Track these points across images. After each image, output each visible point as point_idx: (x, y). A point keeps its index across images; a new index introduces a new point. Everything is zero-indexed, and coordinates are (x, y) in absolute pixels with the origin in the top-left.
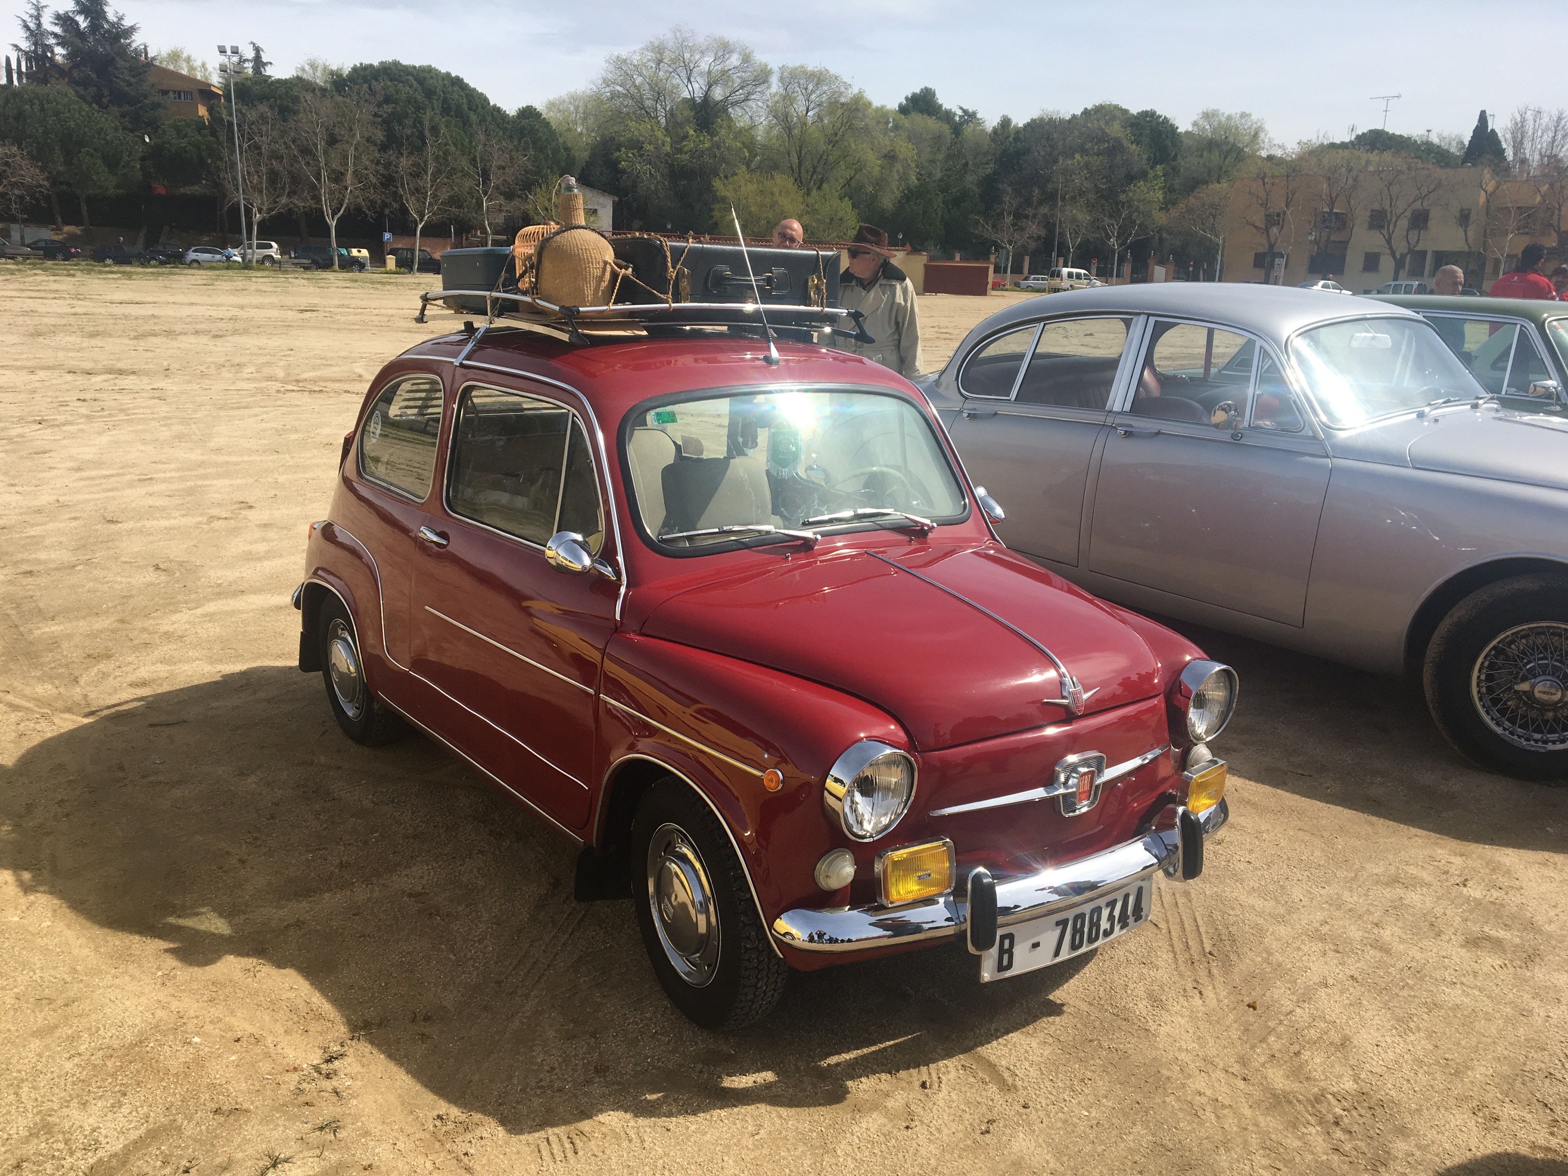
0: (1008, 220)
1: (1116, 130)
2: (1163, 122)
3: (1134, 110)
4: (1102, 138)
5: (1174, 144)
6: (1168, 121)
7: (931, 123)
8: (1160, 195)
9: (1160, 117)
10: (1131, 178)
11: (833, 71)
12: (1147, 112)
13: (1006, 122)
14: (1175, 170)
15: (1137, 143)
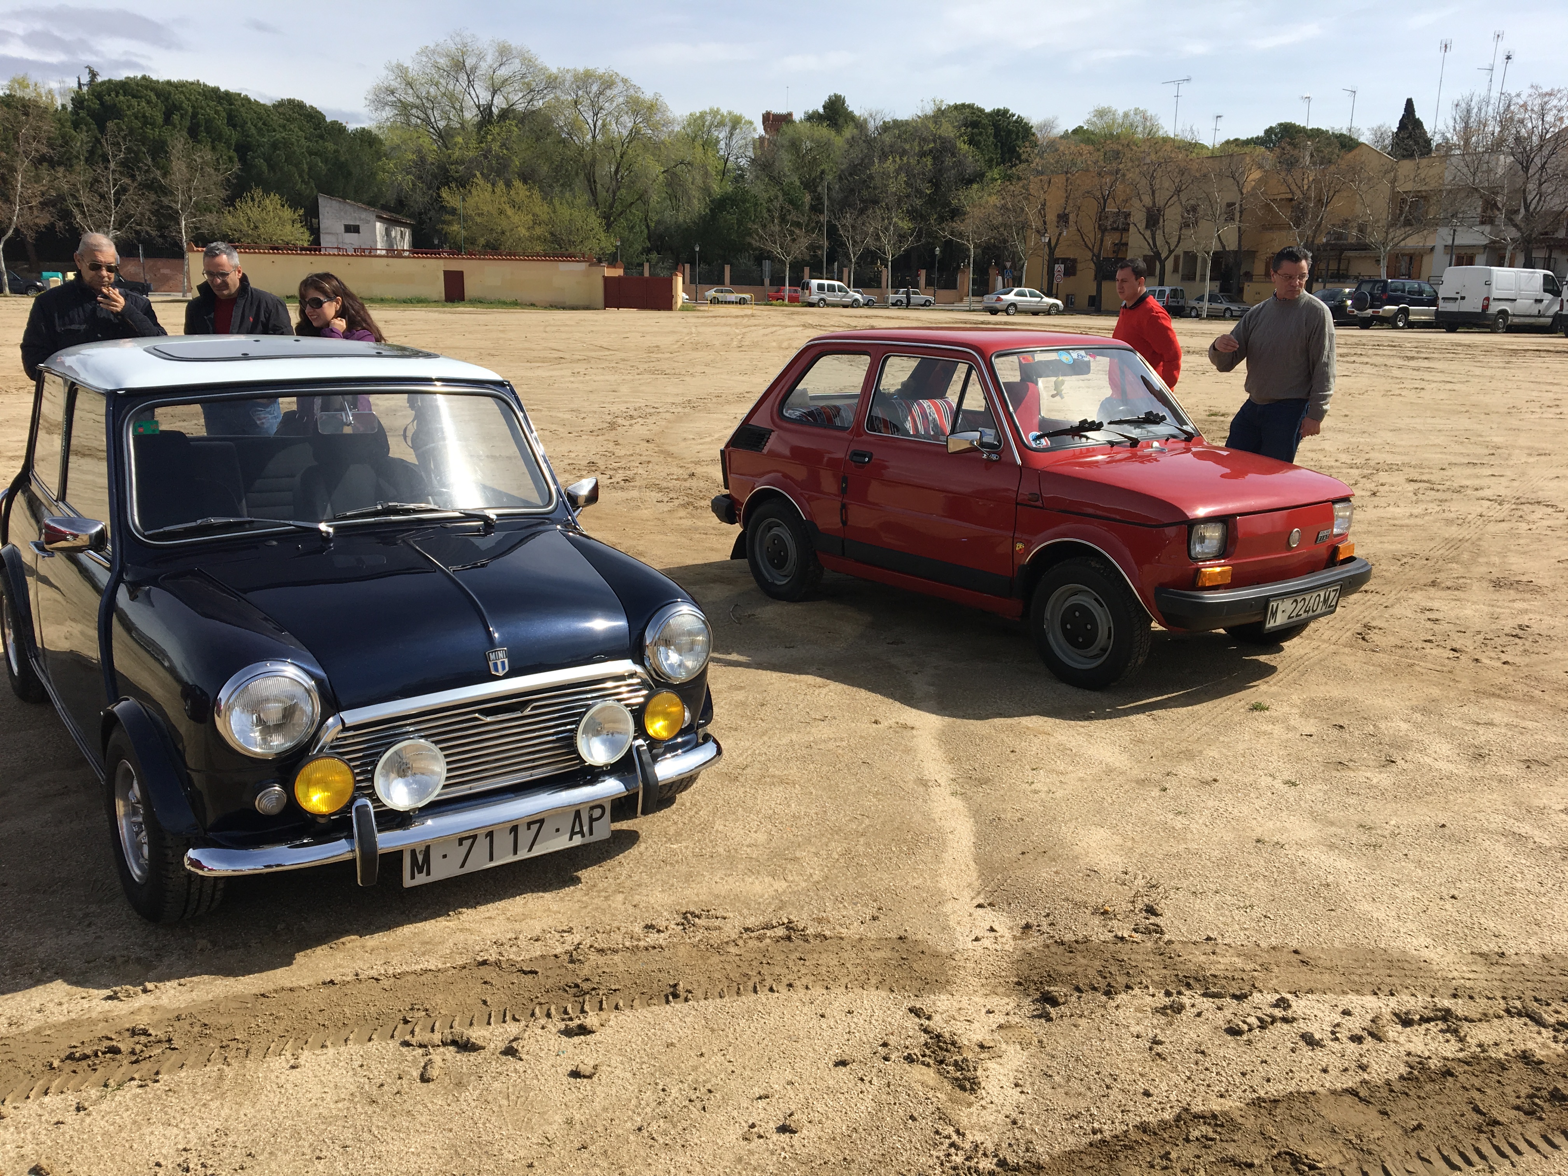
2: (1016, 122)
3: (988, 110)
6: (1022, 120)
9: (1014, 115)
11: (623, 74)
12: (999, 110)
15: (971, 142)
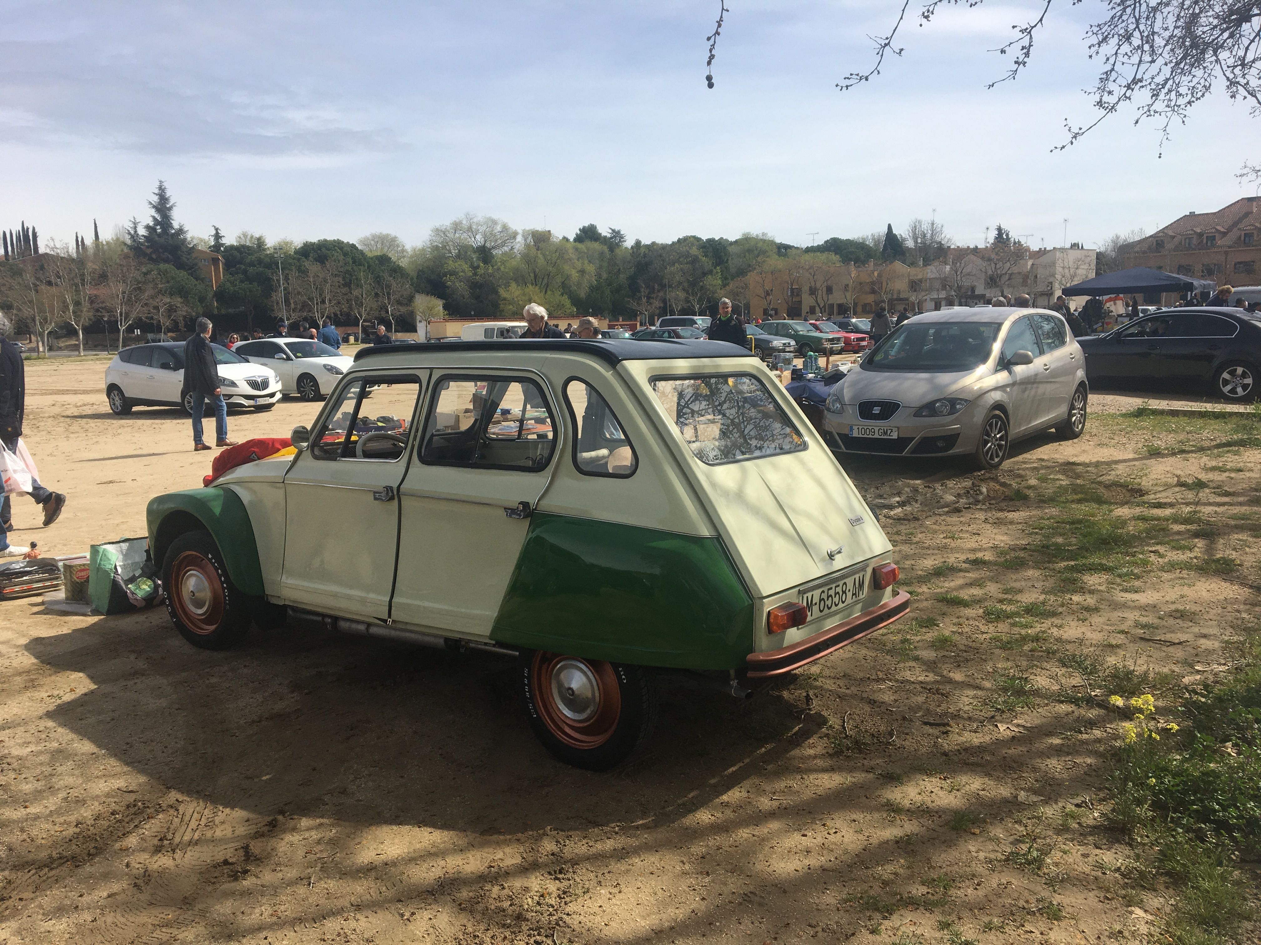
0: (644, 300)
1: (694, 251)
3: (704, 238)
4: (688, 255)
5: (725, 255)
7: (596, 245)
8: (720, 282)
10: (704, 274)
11: (548, 230)
12: (711, 239)
13: (638, 243)
14: (727, 268)
15: (706, 256)
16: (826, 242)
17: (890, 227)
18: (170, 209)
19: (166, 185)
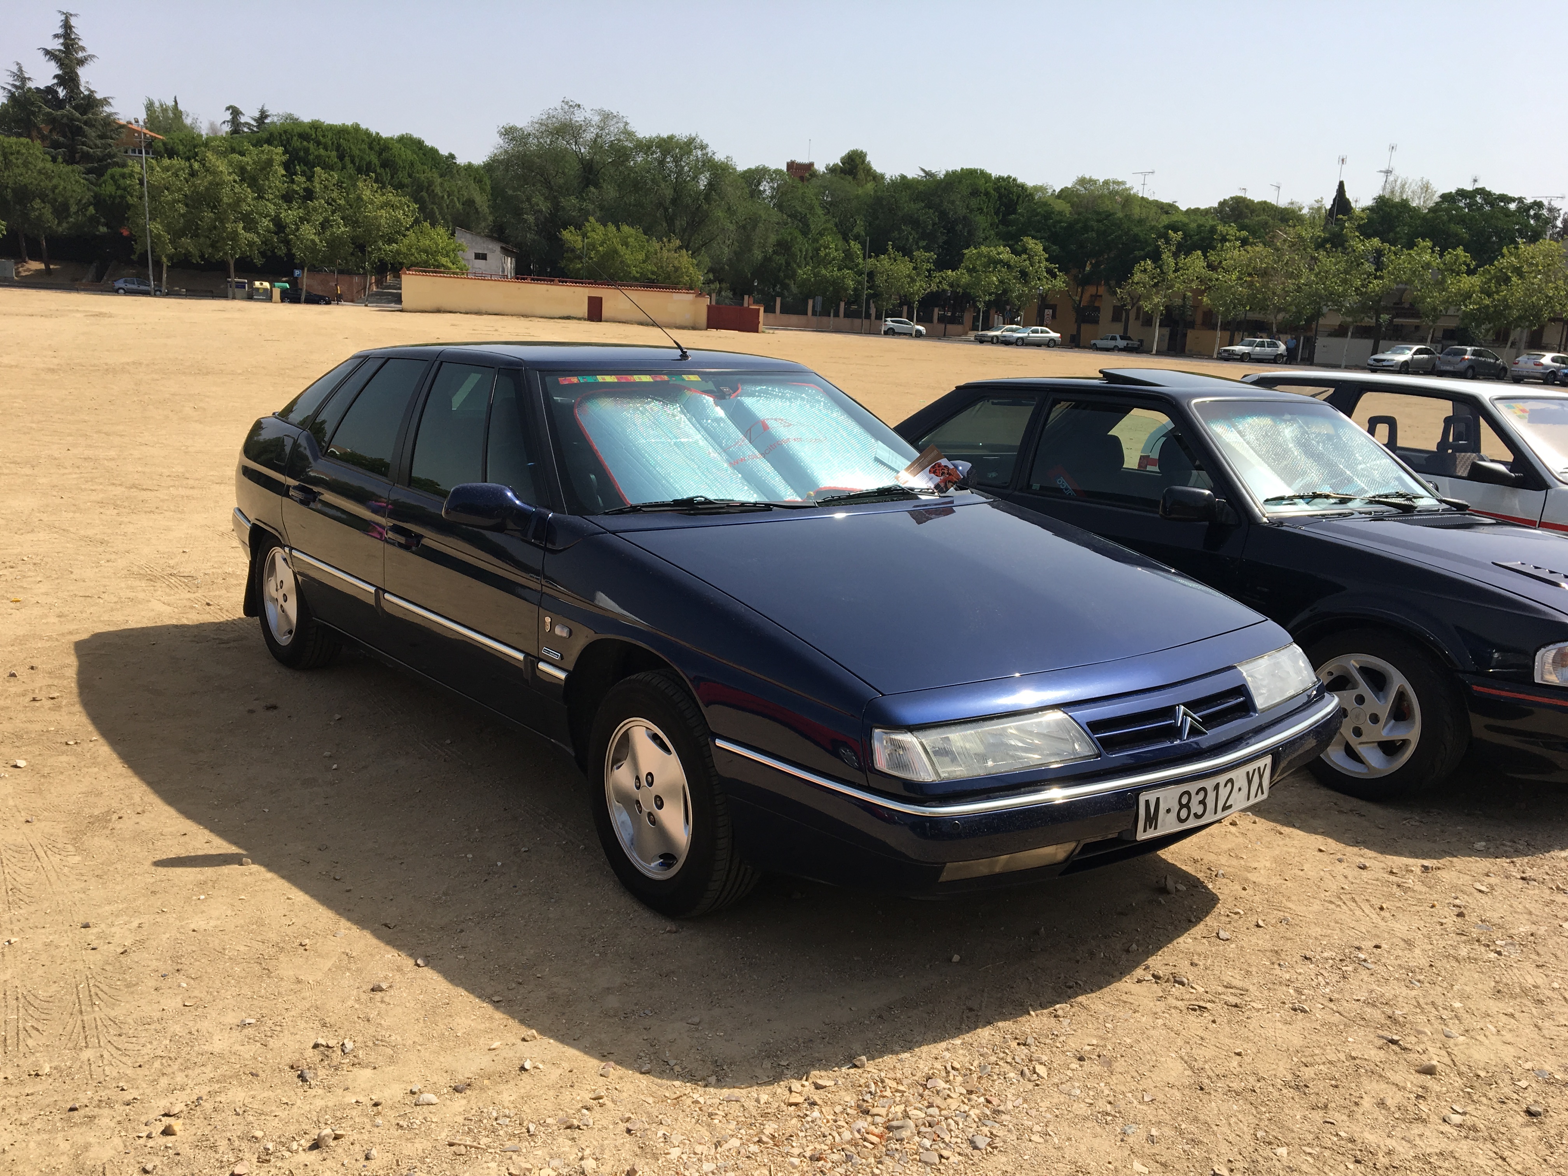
11: (701, 139)
16: (1223, 204)
17: (1341, 185)
18: (81, 62)
19: (73, 21)
